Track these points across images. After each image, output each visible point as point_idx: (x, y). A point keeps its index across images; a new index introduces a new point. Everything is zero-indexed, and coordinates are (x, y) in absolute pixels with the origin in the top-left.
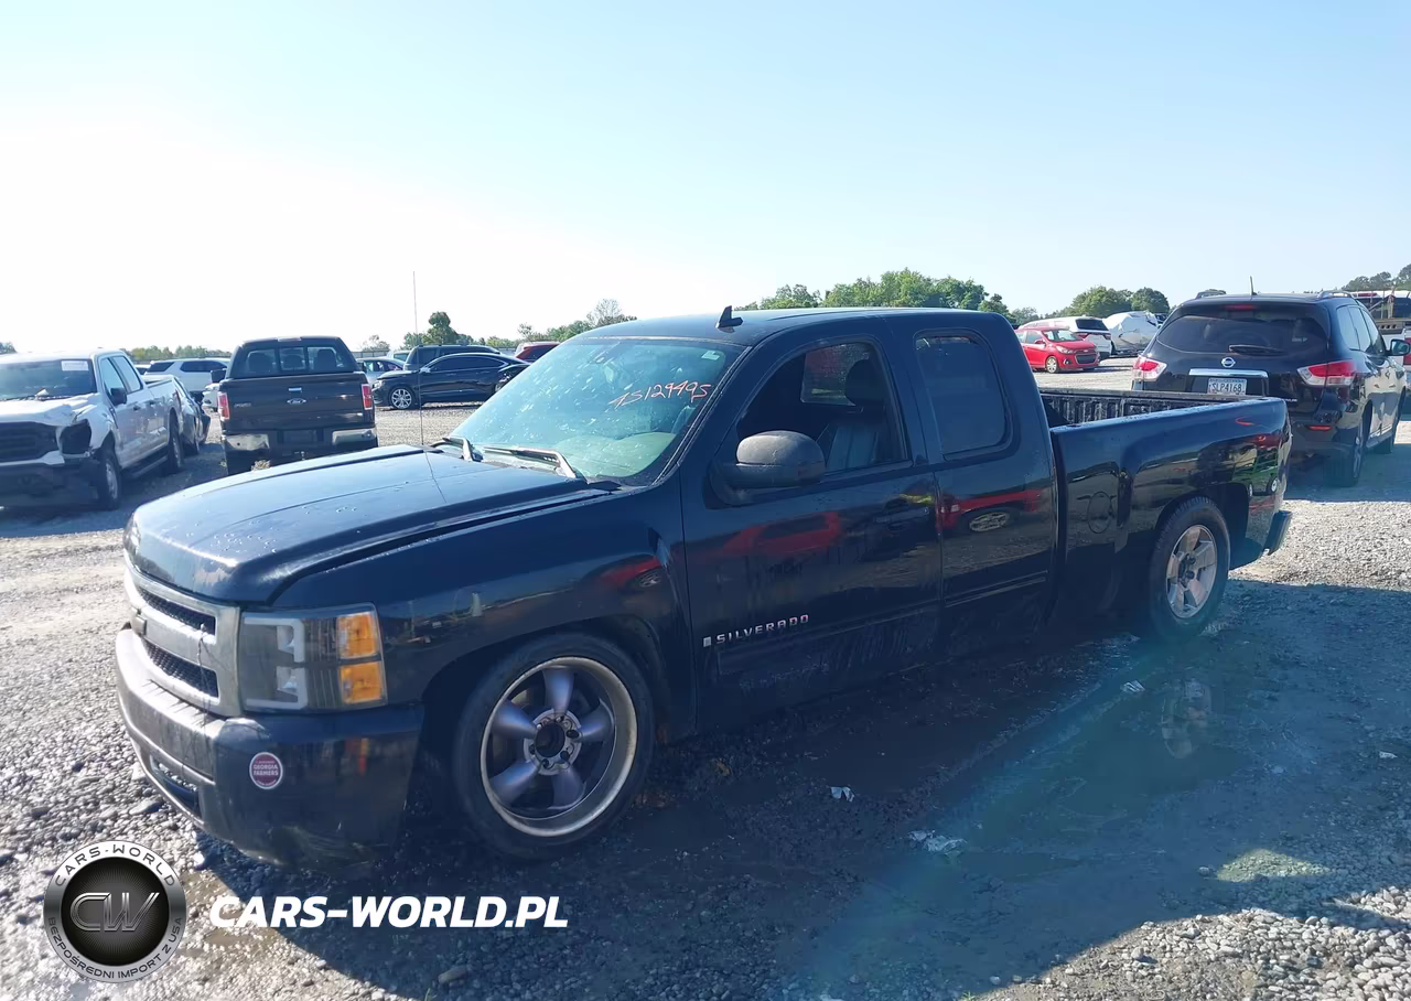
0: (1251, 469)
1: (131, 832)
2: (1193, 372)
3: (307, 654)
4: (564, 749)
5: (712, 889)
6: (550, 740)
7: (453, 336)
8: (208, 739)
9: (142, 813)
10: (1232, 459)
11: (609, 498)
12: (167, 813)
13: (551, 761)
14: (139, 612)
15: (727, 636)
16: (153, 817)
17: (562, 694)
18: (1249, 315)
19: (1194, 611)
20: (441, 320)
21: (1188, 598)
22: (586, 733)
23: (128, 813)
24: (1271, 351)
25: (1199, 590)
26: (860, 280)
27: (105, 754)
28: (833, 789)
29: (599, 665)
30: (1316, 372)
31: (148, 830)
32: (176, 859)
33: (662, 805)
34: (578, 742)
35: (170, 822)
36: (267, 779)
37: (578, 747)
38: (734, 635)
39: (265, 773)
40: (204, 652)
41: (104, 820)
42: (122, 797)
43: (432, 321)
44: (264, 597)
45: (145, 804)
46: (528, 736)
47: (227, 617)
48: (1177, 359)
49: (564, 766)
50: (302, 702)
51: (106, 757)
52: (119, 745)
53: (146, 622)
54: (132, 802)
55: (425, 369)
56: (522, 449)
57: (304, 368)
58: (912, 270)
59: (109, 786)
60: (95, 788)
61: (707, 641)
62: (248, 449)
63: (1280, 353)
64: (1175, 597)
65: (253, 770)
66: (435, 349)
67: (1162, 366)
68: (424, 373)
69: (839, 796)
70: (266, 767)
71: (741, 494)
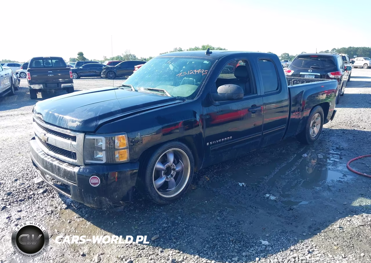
0: (325, 100)
1: (40, 199)
2: (301, 73)
3: (106, 147)
4: (171, 174)
5: (217, 211)
6: (168, 171)
7: (85, 59)
8: (74, 172)
9: (42, 193)
10: (319, 97)
11: (184, 103)
12: (49, 193)
13: (168, 177)
14: (45, 135)
15: (212, 142)
16: (45, 194)
17: (171, 158)
18: (316, 59)
19: (315, 135)
20: (81, 54)
21: (314, 132)
22: (177, 169)
23: (37, 193)
24: (322, 68)
25: (316, 130)
26: (196, 47)
27: (23, 176)
28: (240, 184)
29: (182, 150)
30: (332, 74)
31: (45, 198)
32: (57, 206)
33: (194, 188)
34: (175, 171)
35: (51, 196)
36: (95, 184)
37: (175, 173)
38: (214, 142)
39: (95, 182)
40: (72, 146)
41: (31, 195)
42: (33, 189)
43: (78, 54)
44: (93, 130)
45: (41, 191)
46: (163, 170)
47: (80, 136)
48: (297, 70)
49: (172, 178)
50: (104, 161)
51: (24, 177)
52: (27, 173)
53: (48, 138)
54: (37, 190)
55: (81, 67)
56: (151, 88)
57: (51, 65)
58: (209, 45)
59: (28, 185)
60: (24, 186)
61: (208, 144)
62: (37, 89)
63: (323, 69)
64: (311, 132)
65: (90, 181)
66: (83, 62)
67: (292, 72)
68: (81, 69)
69: (241, 185)
70: (95, 180)
71: (217, 102)
